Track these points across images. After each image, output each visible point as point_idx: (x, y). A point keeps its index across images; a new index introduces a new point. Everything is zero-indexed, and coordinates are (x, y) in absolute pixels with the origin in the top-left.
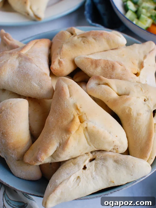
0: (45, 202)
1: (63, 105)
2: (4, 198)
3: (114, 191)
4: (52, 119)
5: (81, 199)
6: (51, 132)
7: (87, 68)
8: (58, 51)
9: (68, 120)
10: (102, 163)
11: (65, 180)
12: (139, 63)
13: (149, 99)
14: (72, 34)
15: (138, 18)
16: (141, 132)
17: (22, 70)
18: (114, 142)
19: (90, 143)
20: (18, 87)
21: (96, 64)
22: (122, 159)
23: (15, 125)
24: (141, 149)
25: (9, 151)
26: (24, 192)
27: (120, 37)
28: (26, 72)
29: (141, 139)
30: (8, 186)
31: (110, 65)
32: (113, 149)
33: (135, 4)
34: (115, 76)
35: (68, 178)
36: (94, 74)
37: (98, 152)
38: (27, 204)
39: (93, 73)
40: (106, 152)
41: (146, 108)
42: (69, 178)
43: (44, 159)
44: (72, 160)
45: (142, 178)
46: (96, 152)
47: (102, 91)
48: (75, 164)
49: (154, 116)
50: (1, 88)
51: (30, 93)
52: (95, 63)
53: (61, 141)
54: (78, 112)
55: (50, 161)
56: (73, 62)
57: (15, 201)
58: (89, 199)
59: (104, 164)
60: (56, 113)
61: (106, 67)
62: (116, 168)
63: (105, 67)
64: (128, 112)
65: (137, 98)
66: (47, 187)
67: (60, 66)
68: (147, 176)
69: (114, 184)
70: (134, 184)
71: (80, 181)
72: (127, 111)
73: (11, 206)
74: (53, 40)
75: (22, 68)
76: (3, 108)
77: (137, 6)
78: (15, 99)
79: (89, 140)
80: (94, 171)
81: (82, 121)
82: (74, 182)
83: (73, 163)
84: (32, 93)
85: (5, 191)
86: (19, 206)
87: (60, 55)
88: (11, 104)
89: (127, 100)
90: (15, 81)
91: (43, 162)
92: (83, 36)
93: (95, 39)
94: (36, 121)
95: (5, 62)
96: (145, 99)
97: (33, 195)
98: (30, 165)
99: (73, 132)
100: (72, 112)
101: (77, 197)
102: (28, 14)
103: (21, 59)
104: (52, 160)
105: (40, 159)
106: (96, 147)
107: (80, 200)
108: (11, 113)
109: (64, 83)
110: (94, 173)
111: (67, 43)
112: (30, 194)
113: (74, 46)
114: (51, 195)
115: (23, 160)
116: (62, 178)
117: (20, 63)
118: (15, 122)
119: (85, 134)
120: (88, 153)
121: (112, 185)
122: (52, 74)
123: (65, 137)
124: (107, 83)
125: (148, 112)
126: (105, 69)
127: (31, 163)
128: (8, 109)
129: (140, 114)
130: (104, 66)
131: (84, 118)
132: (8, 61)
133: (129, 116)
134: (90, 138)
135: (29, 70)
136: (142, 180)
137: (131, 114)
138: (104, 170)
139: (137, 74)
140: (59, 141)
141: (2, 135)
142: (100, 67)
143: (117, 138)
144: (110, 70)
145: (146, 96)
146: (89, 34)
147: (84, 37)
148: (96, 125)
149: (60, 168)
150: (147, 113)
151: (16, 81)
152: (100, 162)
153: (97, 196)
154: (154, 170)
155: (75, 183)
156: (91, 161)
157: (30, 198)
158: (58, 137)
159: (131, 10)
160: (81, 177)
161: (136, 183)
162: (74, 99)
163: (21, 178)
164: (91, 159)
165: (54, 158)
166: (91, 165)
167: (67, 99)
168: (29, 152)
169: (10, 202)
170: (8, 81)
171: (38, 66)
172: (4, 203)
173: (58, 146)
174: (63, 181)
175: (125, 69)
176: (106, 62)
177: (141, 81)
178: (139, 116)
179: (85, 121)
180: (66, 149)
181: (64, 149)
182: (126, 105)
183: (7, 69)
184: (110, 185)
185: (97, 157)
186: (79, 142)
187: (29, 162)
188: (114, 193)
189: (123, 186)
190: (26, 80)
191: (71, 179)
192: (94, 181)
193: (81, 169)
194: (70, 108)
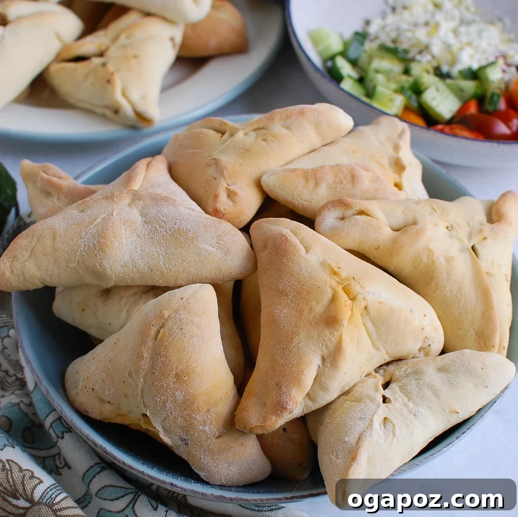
1: (300, 273)
6: (292, 338)
7: (296, 193)
8: (209, 171)
9: (324, 300)
10: (414, 381)
11: (365, 431)
12: (390, 164)
13: (454, 225)
14: (222, 132)
17: (160, 226)
18: (423, 329)
19: (378, 344)
20: (166, 267)
21: (316, 179)
24: (476, 334)
29: (470, 311)
31: (346, 175)
32: (420, 349)
35: (369, 424)
41: (457, 245)
42: (371, 425)
43: (299, 401)
45: (502, 392)
48: (359, 400)
51: (200, 273)
52: (313, 176)
53: (325, 350)
54: (337, 280)
55: (302, 409)
59: (420, 381)
60: (287, 295)
61: (337, 180)
62: (449, 381)
64: (427, 259)
67: (234, 202)
71: (394, 425)
72: (424, 258)
79: (375, 337)
80: (409, 401)
81: (352, 297)
83: (353, 401)
84: (205, 272)
87: (225, 178)
88: (182, 299)
89: (419, 232)
90: (153, 255)
92: (255, 127)
93: (288, 128)
95: (105, 219)
96: (448, 227)
99: (346, 322)
100: (326, 283)
103: (141, 203)
104: (307, 406)
105: (291, 404)
106: (388, 351)
108: (189, 318)
110: (410, 405)
113: (246, 152)
116: (356, 430)
117: (143, 214)
118: (203, 338)
119: (364, 325)
120: (371, 374)
123: (331, 339)
124: (362, 209)
125: (464, 252)
126: (336, 187)
127: (267, 424)
128: (181, 312)
129: (453, 258)
131: (355, 287)
132: (114, 215)
133: (431, 267)
134: (377, 331)
137: (433, 262)
138: (428, 393)
139: (397, 186)
140: (321, 353)
141: (175, 380)
142: (325, 184)
143: (425, 319)
147: (259, 128)
148: (382, 297)
151: (155, 254)
152: (410, 381)
155: (387, 432)
156: (385, 386)
158: (313, 344)
160: (391, 417)
162: (317, 254)
164: (384, 382)
165: (312, 399)
173: (320, 363)
174: (361, 435)
179: (358, 294)
180: (341, 364)
182: (421, 244)
183: (121, 231)
184: (449, 422)
185: (398, 374)
186: (358, 344)
187: (262, 423)
188: (462, 436)
189: (474, 417)
190: (182, 243)
191: (374, 425)
192: (419, 419)
193: (380, 404)
194: (316, 275)
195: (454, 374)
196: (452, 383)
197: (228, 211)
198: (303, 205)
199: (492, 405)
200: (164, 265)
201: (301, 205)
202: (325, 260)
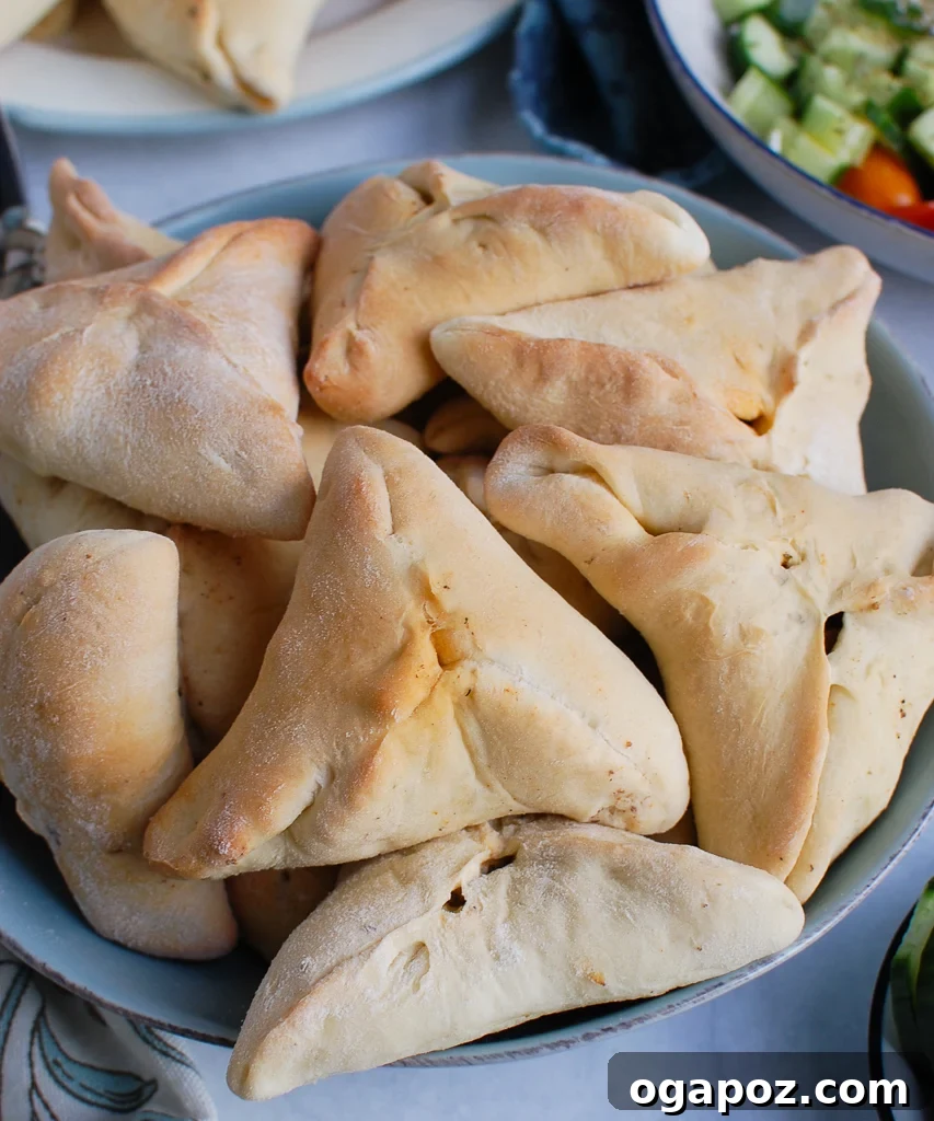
0: (241, 1070)
1: (358, 573)
2: (36, 1050)
3: (606, 1027)
4: (299, 644)
5: (433, 1064)
6: (287, 709)
7: (492, 383)
8: (347, 285)
9: (379, 649)
10: (545, 880)
11: (351, 957)
12: (771, 367)
13: (811, 556)
14: (427, 199)
15: (799, 112)
16: (758, 724)
17: (152, 385)
18: (611, 772)
19: (490, 776)
20: (131, 473)
21: (541, 366)
22: (653, 864)
23: (105, 664)
24: (754, 818)
25: (70, 801)
26: (138, 1017)
27: (677, 223)
28: (173, 395)
29: (756, 762)
30: (55, 981)
31: (615, 373)
32: (612, 810)
33: (790, 31)
34: (640, 431)
35: (368, 948)
36: (529, 415)
37: (534, 824)
38: (153, 1085)
39: (527, 410)
40: (575, 825)
41: (790, 603)
42: (371, 949)
43: (249, 846)
44: (395, 858)
45: (751, 967)
46: (520, 821)
47: (564, 509)
48: (405, 880)
49: (830, 646)
50: (44, 472)
51: (190, 506)
52: (537, 359)
53: (338, 757)
54: (430, 612)
55: (279, 858)
56: (424, 348)
57: (92, 1068)
58: (470, 1064)
59: (557, 885)
60: (317, 611)
61: (592, 378)
62: (618, 908)
63: (587, 378)
64: (695, 618)
65: (746, 548)
66: (258, 993)
67: (354, 367)
68: (780, 960)
69: (606, 990)
70: (709, 997)
71: (428, 966)
72: (688, 615)
73: (69, 1092)
74: (329, 226)
75: (155, 373)
76: (48, 577)
77: (796, 47)
78: (108, 533)
79: (483, 760)
80: (505, 922)
81: (447, 660)
82: (399, 972)
83: (398, 876)
84: (201, 506)
85: (41, 1014)
86: (113, 1094)
87: (357, 309)
88: (88, 557)
89: (690, 555)
90: (117, 441)
91: (242, 864)
92: (479, 210)
93: (542, 231)
94: (218, 651)
95: (66, 338)
96: (787, 557)
97: (185, 1033)
98: (176, 875)
99: (402, 712)
100: (401, 611)
101: (407, 1049)
102: (206, 75)
103: (150, 321)
104: (291, 855)
105: (228, 846)
106: (517, 795)
107: (423, 1065)
108: (85, 601)
109: (366, 458)
110: (502, 931)
111: (395, 246)
112: (170, 1026)
113: (434, 264)
114: (275, 1031)
115: (142, 852)
116: (336, 949)
117: (144, 347)
118: (106, 650)
119: (461, 727)
120: (476, 827)
121: (593, 996)
122: (311, 409)
123: (358, 739)
124: (589, 463)
125: (802, 622)
126: (588, 393)
127: (181, 868)
128: (75, 584)
129: (758, 633)
130: (583, 374)
131: (462, 641)
132: (85, 334)
133: (698, 639)
134: (489, 748)
135: (187, 383)
136: (752, 976)
137: (707, 630)
138: (557, 917)
139: (758, 424)
140: (329, 760)
141: (37, 716)
142: (563, 378)
143: (628, 751)
144: (617, 398)
145: (790, 540)
146: (510, 203)
147: (485, 216)
148: (521, 680)
149: (329, 900)
150: (796, 628)
151: (121, 439)
152: (537, 877)
153: (514, 1052)
154: (818, 930)
155: (403, 976)
156: (492, 866)
157: (173, 1053)
158: (321, 736)
159: (762, 72)
160: (433, 945)
161: (722, 990)
162: (411, 543)
163: (130, 945)
164: (495, 856)
165: (300, 847)
166: (492, 889)
167: (376, 540)
168: (174, 808)
169: (64, 1072)
170: (78, 439)
171: (235, 366)
172: (33, 1077)
173: (322, 782)
174: (338, 964)
175: (695, 395)
176: (596, 355)
177: (778, 460)
178: (750, 646)
179: (464, 657)
180: (362, 797)
181: (351, 800)
182: (686, 581)
183: (78, 372)
184: (581, 996)
185: (526, 848)
186: (429, 764)
187: (171, 862)
188: (602, 1037)
189: (652, 1003)
190: (173, 433)
191: (377, 953)
192: (500, 969)
193: (434, 909)
194: (388, 589)
195: (639, 894)
196: (623, 915)
197: (335, 384)
199: (708, 990)
200: (130, 466)
202: (423, 561)
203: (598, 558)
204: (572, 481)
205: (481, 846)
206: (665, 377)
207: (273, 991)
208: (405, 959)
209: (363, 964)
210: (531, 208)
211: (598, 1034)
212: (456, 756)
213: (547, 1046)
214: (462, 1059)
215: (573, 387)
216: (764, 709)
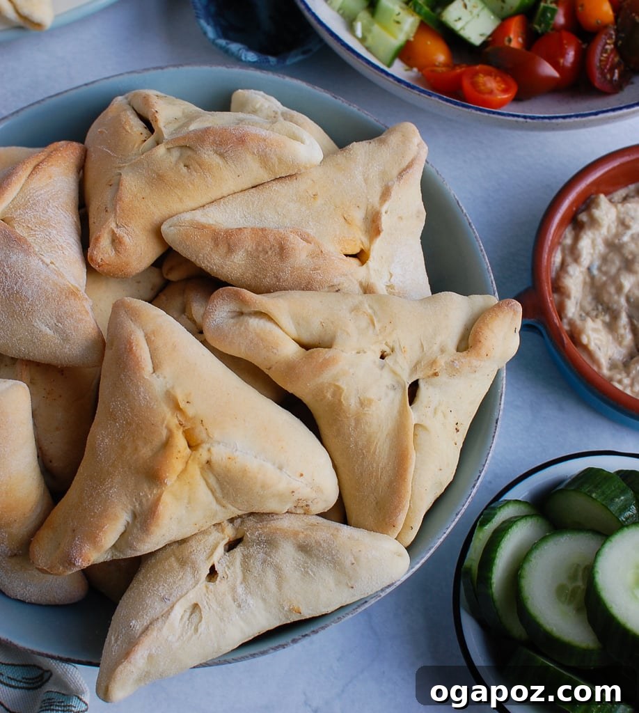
0: (104, 688)
1: (136, 398)
3: (304, 634)
4: (107, 441)
6: (104, 479)
7: (201, 255)
8: (108, 194)
9: (153, 442)
10: (261, 555)
11: (158, 619)
12: (366, 218)
13: (397, 347)
14: (150, 129)
16: (374, 453)
18: (293, 492)
19: (224, 502)
21: (229, 245)
22: (322, 542)
24: (377, 503)
27: (303, 141)
28: (12, 288)
29: (374, 474)
31: (273, 246)
32: (296, 507)
34: (291, 276)
35: (167, 611)
36: (225, 271)
37: (251, 519)
38: (49, 673)
39: (223, 268)
40: (276, 516)
41: (387, 379)
42: (168, 613)
43: (92, 558)
44: (174, 546)
45: (382, 590)
46: (244, 517)
47: (251, 342)
48: (183, 562)
49: (411, 402)
51: (31, 354)
52: (226, 240)
53: (137, 507)
54: (180, 418)
57: (12, 665)
58: (230, 663)
59: (268, 558)
60: (115, 420)
61: (260, 249)
62: (304, 568)
63: (257, 249)
64: (332, 397)
65: (358, 353)
67: (117, 251)
68: (398, 583)
69: (302, 615)
70: (360, 610)
71: (201, 617)
72: (329, 395)
79: (219, 495)
80: (242, 583)
81: (193, 445)
82: (185, 622)
83: (177, 559)
86: (27, 679)
87: (115, 214)
89: (326, 364)
92: (182, 143)
93: (221, 155)
94: (57, 429)
96: (383, 352)
98: (50, 573)
99: (171, 480)
100: (164, 419)
104: (116, 555)
105: (80, 561)
106: (241, 508)
109: (133, 326)
110: (240, 590)
111: (136, 166)
113: (158, 180)
114: (121, 667)
116: (149, 615)
119: (205, 480)
120: (219, 524)
121: (294, 618)
123: (147, 496)
124: (263, 311)
125: (395, 389)
126: (258, 257)
127: (54, 571)
129: (370, 401)
130: (254, 247)
131: (200, 434)
133: (336, 408)
134: (222, 488)
135: (20, 280)
136: (383, 595)
137: (340, 403)
138: (270, 578)
139: (361, 256)
140: (132, 508)
142: (243, 250)
143: (301, 479)
144: (276, 259)
145: (384, 342)
146: (200, 138)
147: (186, 146)
148: (236, 450)
150: (392, 393)
152: (257, 553)
153: (254, 654)
154: (418, 563)
155: (188, 625)
156: (231, 546)
158: (126, 495)
160: (203, 605)
161: (367, 606)
162: (165, 377)
164: (231, 540)
165: (120, 552)
166: (232, 563)
167: (143, 378)
168: (45, 534)
173: (129, 520)
174: (151, 624)
175: (322, 252)
176: (261, 236)
178: (366, 409)
179: (202, 442)
180: (153, 528)
181: (147, 530)
182: (326, 377)
184: (289, 619)
185: (249, 535)
186: (189, 503)
188: (302, 640)
189: (328, 617)
190: (16, 313)
191: (172, 614)
192: (242, 612)
193: (201, 582)
194: (155, 407)
195: (315, 559)
196: (307, 572)
197: (107, 263)
198: (212, 269)
199: (359, 606)
201: (209, 269)
202: (173, 388)
203: (273, 368)
204: (254, 322)
205: (222, 536)
206: (303, 244)
207: (116, 642)
208: (188, 614)
209: (165, 623)
210: (214, 142)
211: (300, 639)
212: (203, 494)
213: (272, 649)
214: (225, 661)
215: (249, 254)
216: (377, 443)
